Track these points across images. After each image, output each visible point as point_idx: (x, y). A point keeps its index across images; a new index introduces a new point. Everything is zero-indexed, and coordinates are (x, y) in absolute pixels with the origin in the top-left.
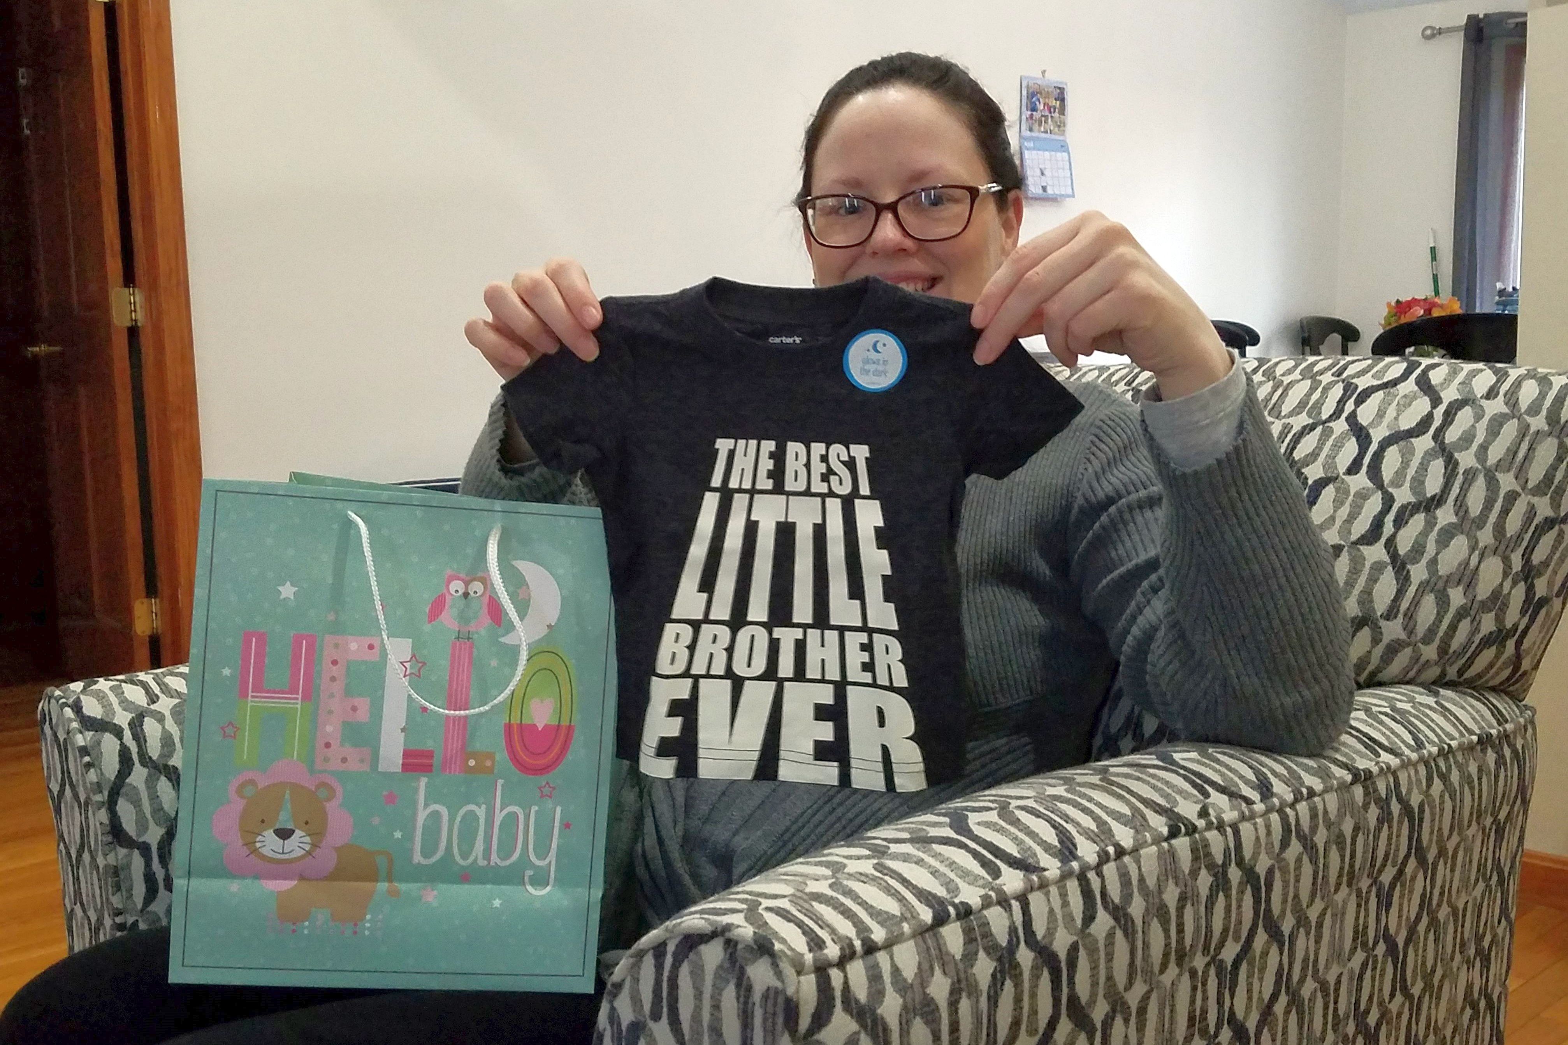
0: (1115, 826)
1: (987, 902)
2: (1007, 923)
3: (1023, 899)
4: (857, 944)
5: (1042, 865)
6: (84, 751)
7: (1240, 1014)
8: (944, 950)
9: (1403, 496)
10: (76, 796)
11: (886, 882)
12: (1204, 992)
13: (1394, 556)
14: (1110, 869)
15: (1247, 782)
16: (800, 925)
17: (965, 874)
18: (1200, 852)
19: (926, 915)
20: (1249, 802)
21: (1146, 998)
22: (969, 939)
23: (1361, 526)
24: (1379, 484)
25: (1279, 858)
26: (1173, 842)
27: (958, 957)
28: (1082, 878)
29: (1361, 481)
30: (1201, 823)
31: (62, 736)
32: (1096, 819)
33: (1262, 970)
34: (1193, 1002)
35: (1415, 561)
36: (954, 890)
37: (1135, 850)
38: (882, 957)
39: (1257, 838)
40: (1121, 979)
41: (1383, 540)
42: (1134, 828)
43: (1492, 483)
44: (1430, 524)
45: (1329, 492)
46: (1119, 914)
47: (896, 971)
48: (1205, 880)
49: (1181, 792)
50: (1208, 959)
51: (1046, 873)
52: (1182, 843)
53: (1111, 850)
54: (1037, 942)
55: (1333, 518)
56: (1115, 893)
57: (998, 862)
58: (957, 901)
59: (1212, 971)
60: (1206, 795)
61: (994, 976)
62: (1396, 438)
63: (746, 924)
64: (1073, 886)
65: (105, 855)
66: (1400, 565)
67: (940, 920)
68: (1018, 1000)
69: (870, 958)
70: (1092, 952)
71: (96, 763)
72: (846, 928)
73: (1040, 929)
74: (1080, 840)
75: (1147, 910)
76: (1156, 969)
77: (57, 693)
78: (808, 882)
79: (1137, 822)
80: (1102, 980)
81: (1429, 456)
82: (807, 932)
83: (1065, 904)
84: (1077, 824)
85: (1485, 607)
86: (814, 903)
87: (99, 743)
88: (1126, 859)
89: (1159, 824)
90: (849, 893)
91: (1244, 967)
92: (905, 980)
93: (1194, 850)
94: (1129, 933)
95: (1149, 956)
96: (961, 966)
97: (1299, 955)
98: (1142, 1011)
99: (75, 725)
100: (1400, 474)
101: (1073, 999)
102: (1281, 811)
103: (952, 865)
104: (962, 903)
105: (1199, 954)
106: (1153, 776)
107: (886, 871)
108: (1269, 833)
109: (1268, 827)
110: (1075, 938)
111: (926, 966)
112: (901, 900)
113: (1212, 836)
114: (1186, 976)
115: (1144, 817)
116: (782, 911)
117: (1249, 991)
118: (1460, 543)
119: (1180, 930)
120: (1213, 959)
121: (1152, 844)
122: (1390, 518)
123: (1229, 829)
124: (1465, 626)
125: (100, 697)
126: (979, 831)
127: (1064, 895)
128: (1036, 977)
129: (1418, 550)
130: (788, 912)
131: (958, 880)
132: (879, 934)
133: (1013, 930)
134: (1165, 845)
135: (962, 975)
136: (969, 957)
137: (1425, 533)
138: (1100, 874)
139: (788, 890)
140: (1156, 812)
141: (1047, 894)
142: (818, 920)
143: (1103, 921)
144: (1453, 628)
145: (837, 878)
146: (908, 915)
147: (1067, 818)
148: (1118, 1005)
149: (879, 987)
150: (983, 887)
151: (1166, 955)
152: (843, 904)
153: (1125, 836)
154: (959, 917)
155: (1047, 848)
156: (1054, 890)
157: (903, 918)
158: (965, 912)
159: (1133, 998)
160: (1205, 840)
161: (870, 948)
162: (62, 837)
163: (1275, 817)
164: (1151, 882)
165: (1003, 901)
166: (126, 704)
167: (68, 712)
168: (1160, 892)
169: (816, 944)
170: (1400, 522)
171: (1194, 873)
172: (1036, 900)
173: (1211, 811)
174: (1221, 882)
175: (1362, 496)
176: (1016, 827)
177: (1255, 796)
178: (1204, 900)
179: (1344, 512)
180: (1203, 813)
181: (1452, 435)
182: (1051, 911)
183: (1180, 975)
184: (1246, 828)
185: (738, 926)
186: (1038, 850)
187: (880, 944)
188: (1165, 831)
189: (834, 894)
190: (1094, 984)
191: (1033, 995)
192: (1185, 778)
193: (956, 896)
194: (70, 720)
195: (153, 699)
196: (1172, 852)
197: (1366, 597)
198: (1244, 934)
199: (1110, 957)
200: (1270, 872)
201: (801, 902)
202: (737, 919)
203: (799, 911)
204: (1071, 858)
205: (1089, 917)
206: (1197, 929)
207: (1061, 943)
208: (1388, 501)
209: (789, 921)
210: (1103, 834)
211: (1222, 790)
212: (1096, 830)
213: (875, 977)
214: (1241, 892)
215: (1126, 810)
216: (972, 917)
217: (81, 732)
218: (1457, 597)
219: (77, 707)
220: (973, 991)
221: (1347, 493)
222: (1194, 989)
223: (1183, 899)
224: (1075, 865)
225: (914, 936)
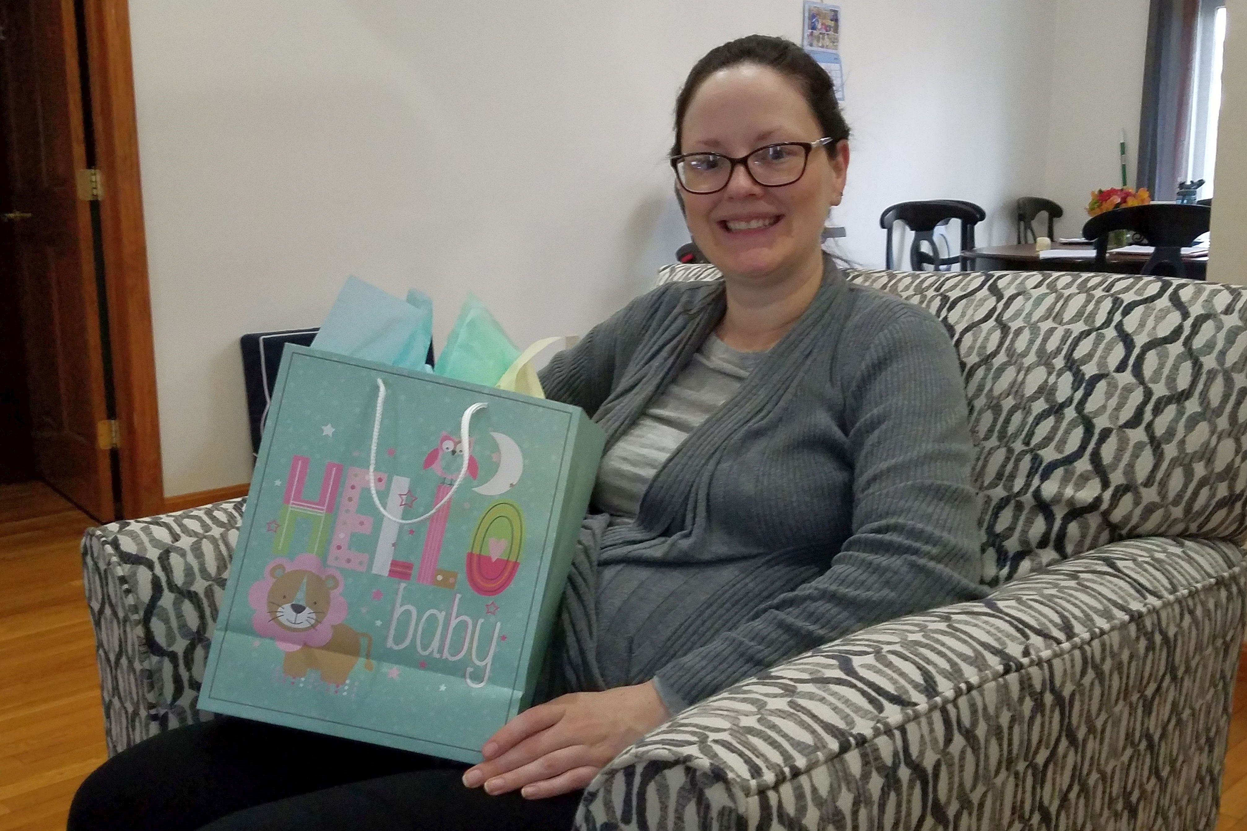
0: (964, 666)
1: (877, 733)
2: (891, 748)
3: (902, 729)
4: (787, 770)
5: (914, 700)
6: (123, 580)
7: (1046, 803)
8: (848, 771)
9: (1160, 390)
10: (115, 614)
11: (799, 717)
12: (1024, 788)
13: (1152, 438)
14: (963, 701)
15: (1056, 625)
16: (741, 755)
17: (858, 709)
18: (1026, 684)
19: (834, 745)
20: (1059, 642)
21: (984, 795)
22: (866, 763)
23: (1126, 414)
24: (1142, 382)
25: (1079, 684)
26: (1007, 677)
27: (858, 776)
28: (944, 711)
29: (1126, 378)
30: (1025, 661)
31: (102, 566)
32: (949, 660)
33: (1063, 768)
34: (1015, 796)
35: (1168, 441)
36: (851, 723)
37: (980, 686)
38: (804, 780)
39: (1065, 671)
40: (968, 784)
41: (1144, 425)
42: (977, 667)
43: (1229, 382)
44: (1181, 412)
45: (1102, 386)
46: (969, 735)
47: (814, 790)
48: (1028, 704)
49: (1008, 636)
50: (1027, 763)
51: (918, 707)
52: (1013, 678)
53: (963, 686)
54: (913, 761)
55: (1104, 407)
56: (966, 721)
57: (880, 698)
58: (854, 732)
59: (1030, 772)
60: (1027, 637)
61: (882, 789)
62: (1154, 344)
63: (701, 756)
64: (937, 716)
65: (141, 662)
66: (1156, 444)
67: (845, 748)
68: (899, 805)
69: (795, 781)
70: (950, 765)
71: (133, 590)
72: (776, 757)
73: (914, 751)
74: (939, 679)
75: (988, 731)
76: (993, 773)
77: (98, 533)
78: (740, 717)
79: (978, 662)
80: (956, 786)
81: (1180, 359)
82: (748, 761)
83: (932, 731)
84: (935, 665)
85: (1221, 477)
86: (749, 736)
87: (134, 574)
88: (974, 693)
89: (995, 663)
90: (773, 727)
91: (1051, 767)
92: (821, 797)
93: (1021, 682)
94: (975, 750)
95: (988, 765)
96: (860, 783)
97: (1088, 755)
98: (981, 805)
99: (115, 559)
100: (1158, 373)
101: (936, 801)
102: (1081, 648)
103: (847, 702)
104: (859, 734)
105: (1021, 760)
106: (986, 622)
107: (798, 708)
108: (1073, 666)
109: (1072, 660)
110: (939, 756)
111: (835, 786)
112: (813, 732)
113: (1034, 671)
114: (1012, 780)
115: (983, 657)
116: (726, 743)
117: (1054, 784)
118: (1203, 428)
119: (1010, 744)
120: (1031, 763)
121: (993, 680)
122: (1149, 408)
123: (1045, 665)
124: (1205, 492)
125: (134, 536)
126: (863, 672)
127: (930, 724)
128: (911, 787)
129: (1170, 433)
130: (731, 744)
131: (853, 715)
132: (801, 762)
133: (896, 754)
134: (1001, 680)
135: (861, 791)
136: (866, 776)
137: (1176, 420)
138: (956, 707)
139: (726, 725)
140: (992, 653)
141: (919, 724)
142: (754, 750)
143: (959, 741)
144: (1196, 494)
145: (762, 714)
146: (819, 745)
147: (929, 661)
148: (965, 803)
149: (803, 804)
150: (872, 719)
151: (1000, 763)
152: (770, 737)
153: (972, 675)
154: (858, 745)
155: (916, 686)
156: (924, 721)
157: (816, 748)
158: (862, 741)
159: (975, 798)
160: (1028, 674)
161: (796, 773)
162: (100, 645)
163: (1077, 653)
164: (991, 710)
165: (888, 732)
166: (155, 542)
167: (109, 549)
168: (997, 717)
169: (756, 771)
170: (1157, 411)
171: (1021, 700)
172: (911, 728)
173: (1032, 651)
174: (1039, 706)
175: (1128, 390)
176: (890, 669)
177: (1061, 636)
178: (1027, 719)
179: (1113, 402)
180: (1026, 653)
181: (1198, 343)
182: (922, 736)
183: (1008, 777)
184: (1057, 662)
185: (697, 758)
186: (909, 687)
187: (803, 770)
188: (1000, 668)
189: (763, 728)
190: (950, 790)
191: (909, 801)
192: (1011, 624)
193: (853, 728)
194: (111, 555)
195: (176, 538)
196: (1006, 686)
197: (1130, 469)
198: (1052, 743)
199: (962, 768)
200: (1073, 695)
201: (738, 735)
202: (692, 751)
203: (738, 743)
204: (933, 693)
205: (948, 740)
206: (1021, 742)
207: (929, 762)
208: (1148, 394)
209: (733, 752)
210: (955, 674)
211: (1038, 633)
212: (950, 670)
213: (800, 796)
214: (1052, 711)
215: (970, 652)
216: (866, 745)
217: (120, 565)
218: (1200, 470)
219: (115, 544)
220: (868, 803)
221: (1116, 387)
222: (1017, 786)
223: (1013, 720)
224: (938, 699)
225: (826, 762)
